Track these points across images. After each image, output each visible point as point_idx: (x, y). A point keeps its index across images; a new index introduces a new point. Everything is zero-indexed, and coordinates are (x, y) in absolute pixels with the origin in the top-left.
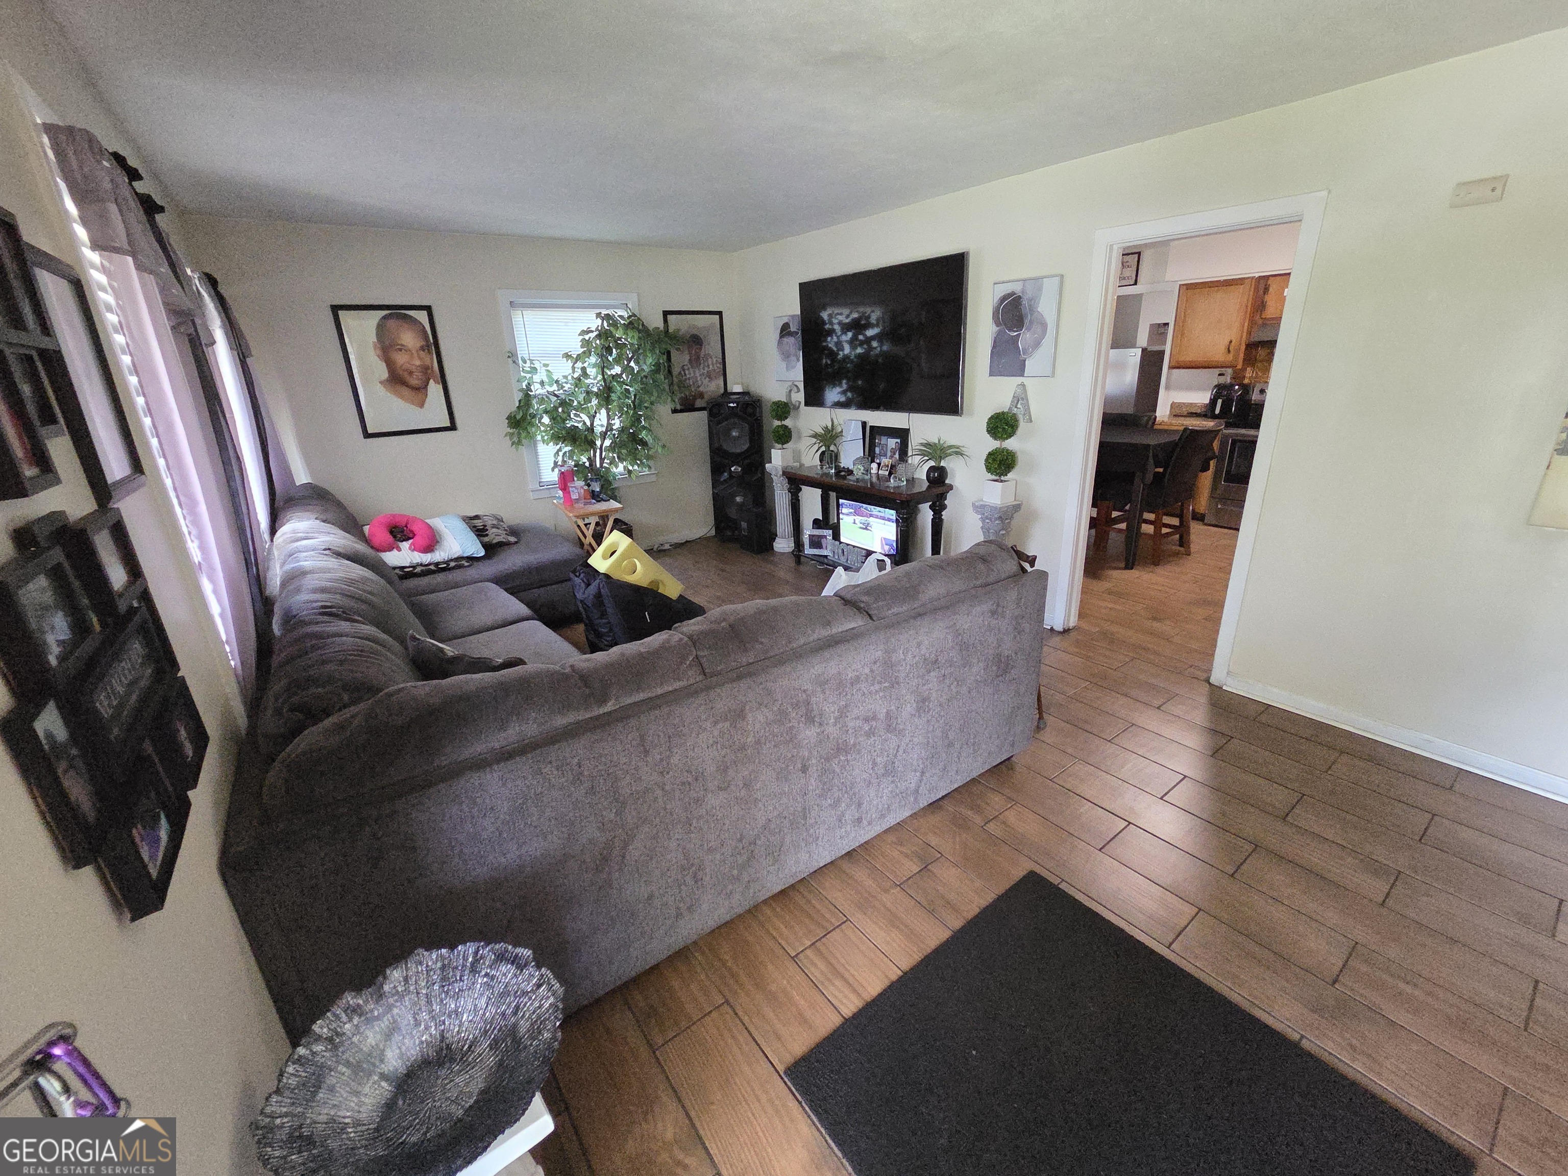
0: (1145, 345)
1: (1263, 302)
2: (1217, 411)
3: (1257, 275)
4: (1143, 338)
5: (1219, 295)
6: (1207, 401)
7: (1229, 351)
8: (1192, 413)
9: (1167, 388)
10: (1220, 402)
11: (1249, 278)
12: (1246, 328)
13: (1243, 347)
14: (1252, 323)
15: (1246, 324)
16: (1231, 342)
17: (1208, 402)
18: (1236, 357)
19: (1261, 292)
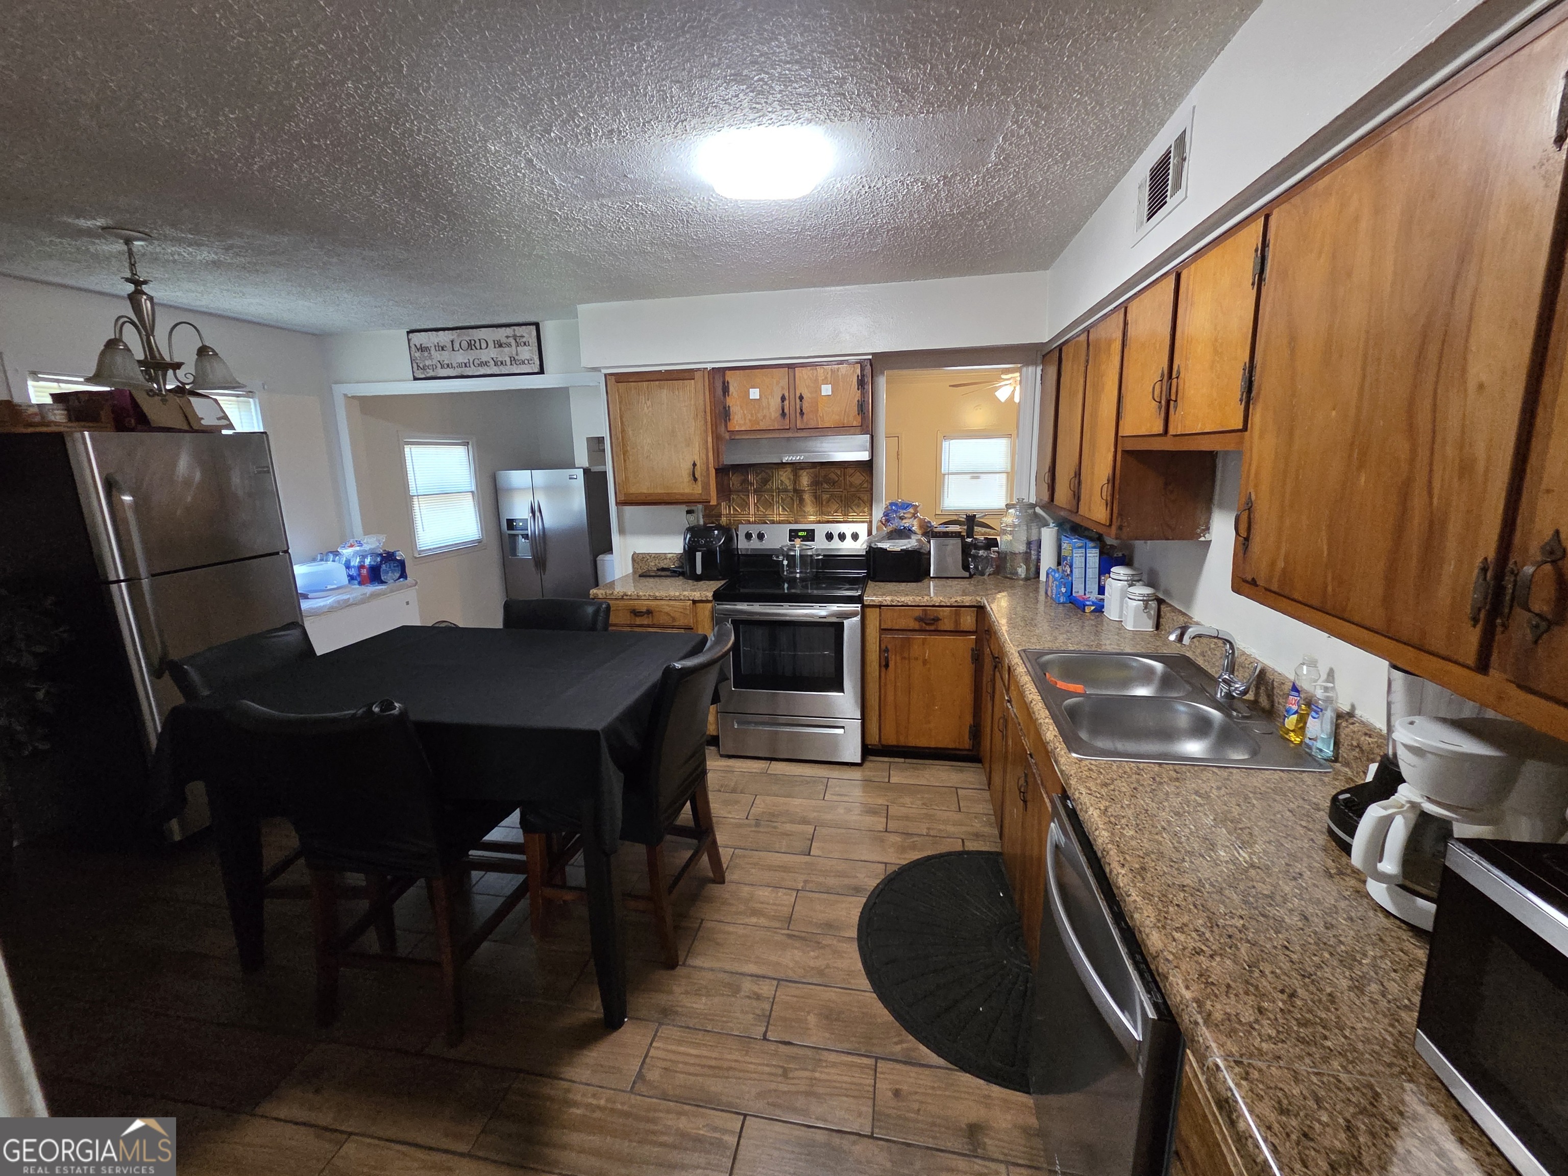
0: (586, 465)
1: (725, 408)
2: (699, 571)
3: (709, 366)
4: (582, 457)
5: (664, 394)
6: (680, 550)
7: (695, 479)
8: (663, 569)
9: (622, 531)
10: (699, 555)
11: (698, 370)
12: (710, 445)
13: (713, 472)
14: (717, 438)
15: (710, 439)
16: (694, 465)
17: (682, 551)
18: (706, 486)
19: (719, 391)
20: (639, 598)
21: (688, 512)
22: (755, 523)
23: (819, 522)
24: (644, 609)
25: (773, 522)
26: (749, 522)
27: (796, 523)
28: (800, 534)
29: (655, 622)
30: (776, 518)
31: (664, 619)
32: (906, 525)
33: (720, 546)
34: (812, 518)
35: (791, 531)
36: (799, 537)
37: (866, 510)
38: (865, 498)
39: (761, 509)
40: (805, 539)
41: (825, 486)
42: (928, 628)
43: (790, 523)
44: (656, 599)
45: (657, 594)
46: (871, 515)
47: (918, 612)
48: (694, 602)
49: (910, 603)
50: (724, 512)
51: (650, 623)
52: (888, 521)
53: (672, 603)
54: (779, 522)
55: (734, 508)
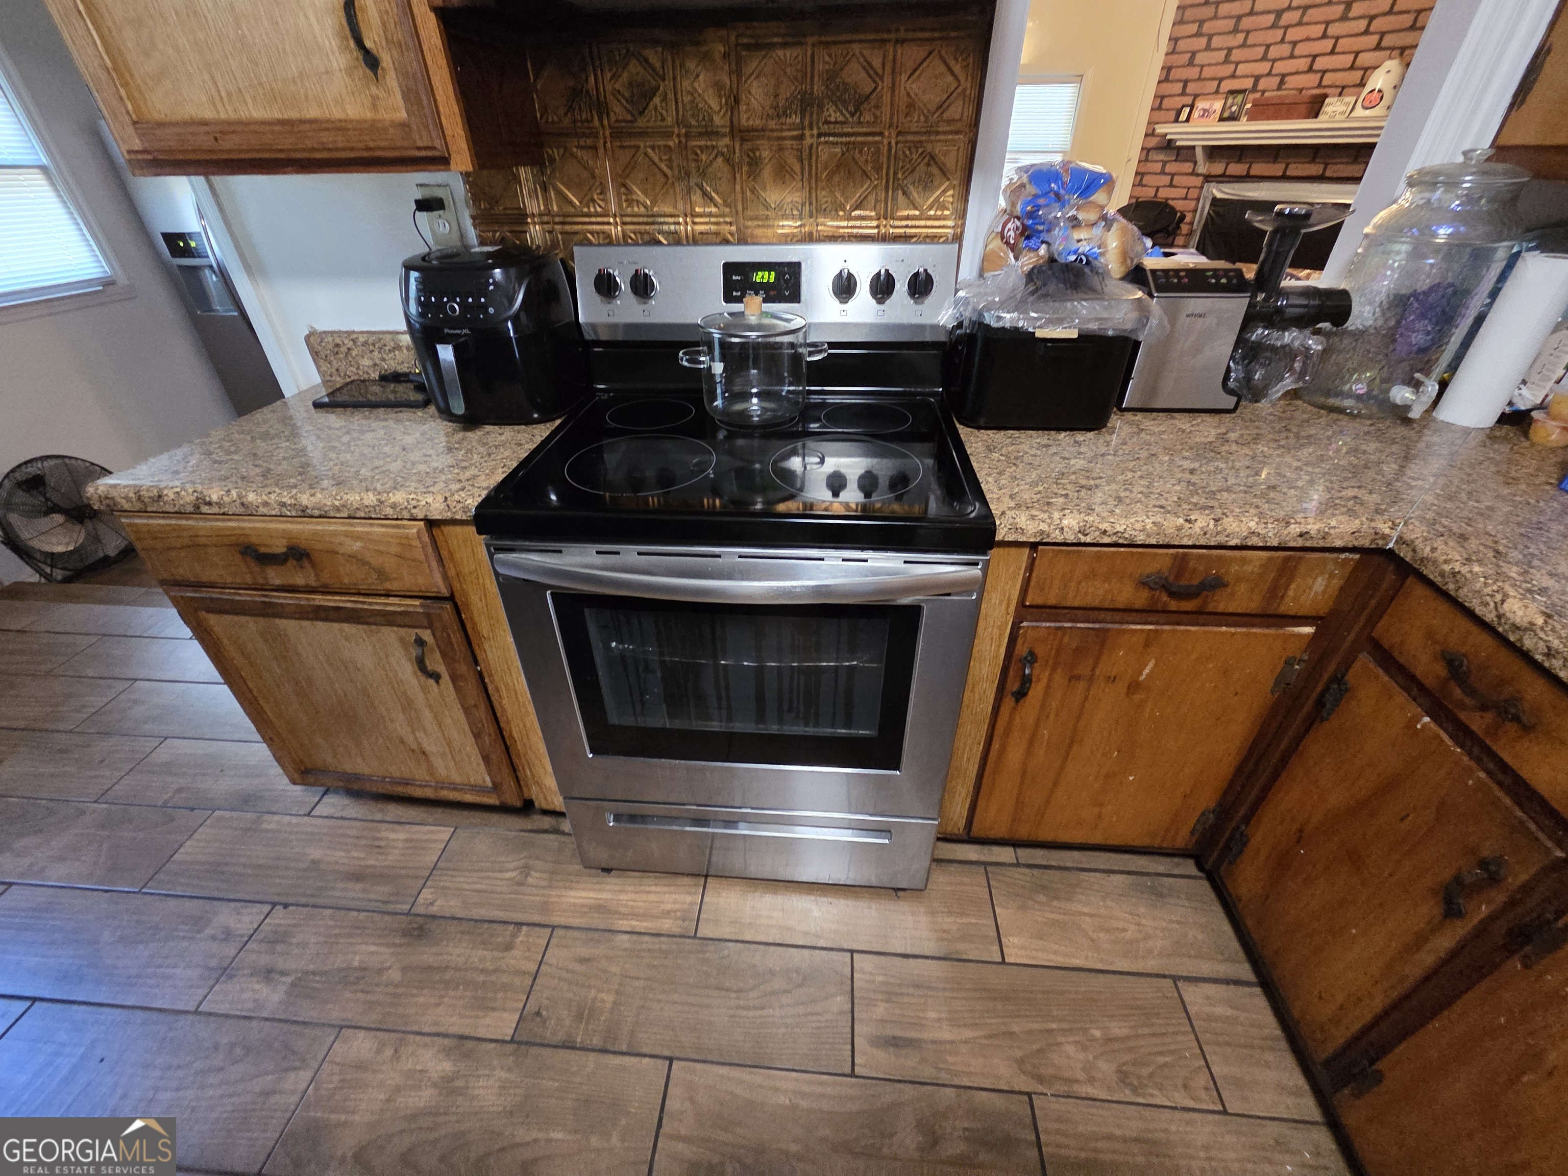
10: (447, 353)
20: (248, 512)
21: (426, 205)
22: (625, 241)
23: (809, 238)
24: (279, 547)
25: (676, 240)
26: (609, 241)
27: (742, 241)
28: (761, 277)
29: (326, 577)
30: (684, 227)
31: (349, 574)
32: (1084, 248)
33: (515, 319)
34: (788, 226)
35: (730, 268)
36: (757, 288)
37: (949, 196)
38: (950, 161)
39: (639, 195)
40: (774, 293)
41: (832, 113)
42: (1174, 605)
43: (726, 242)
44: (304, 514)
45: (305, 499)
46: (962, 215)
47: (1161, 562)
48: (431, 524)
49: (1141, 538)
50: (533, 206)
51: (312, 582)
52: (1027, 233)
53: (360, 528)
54: (695, 240)
55: (559, 193)
